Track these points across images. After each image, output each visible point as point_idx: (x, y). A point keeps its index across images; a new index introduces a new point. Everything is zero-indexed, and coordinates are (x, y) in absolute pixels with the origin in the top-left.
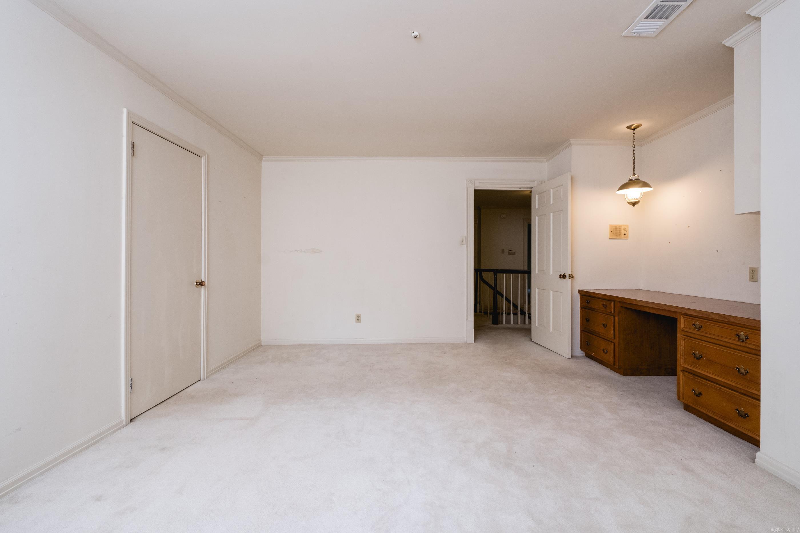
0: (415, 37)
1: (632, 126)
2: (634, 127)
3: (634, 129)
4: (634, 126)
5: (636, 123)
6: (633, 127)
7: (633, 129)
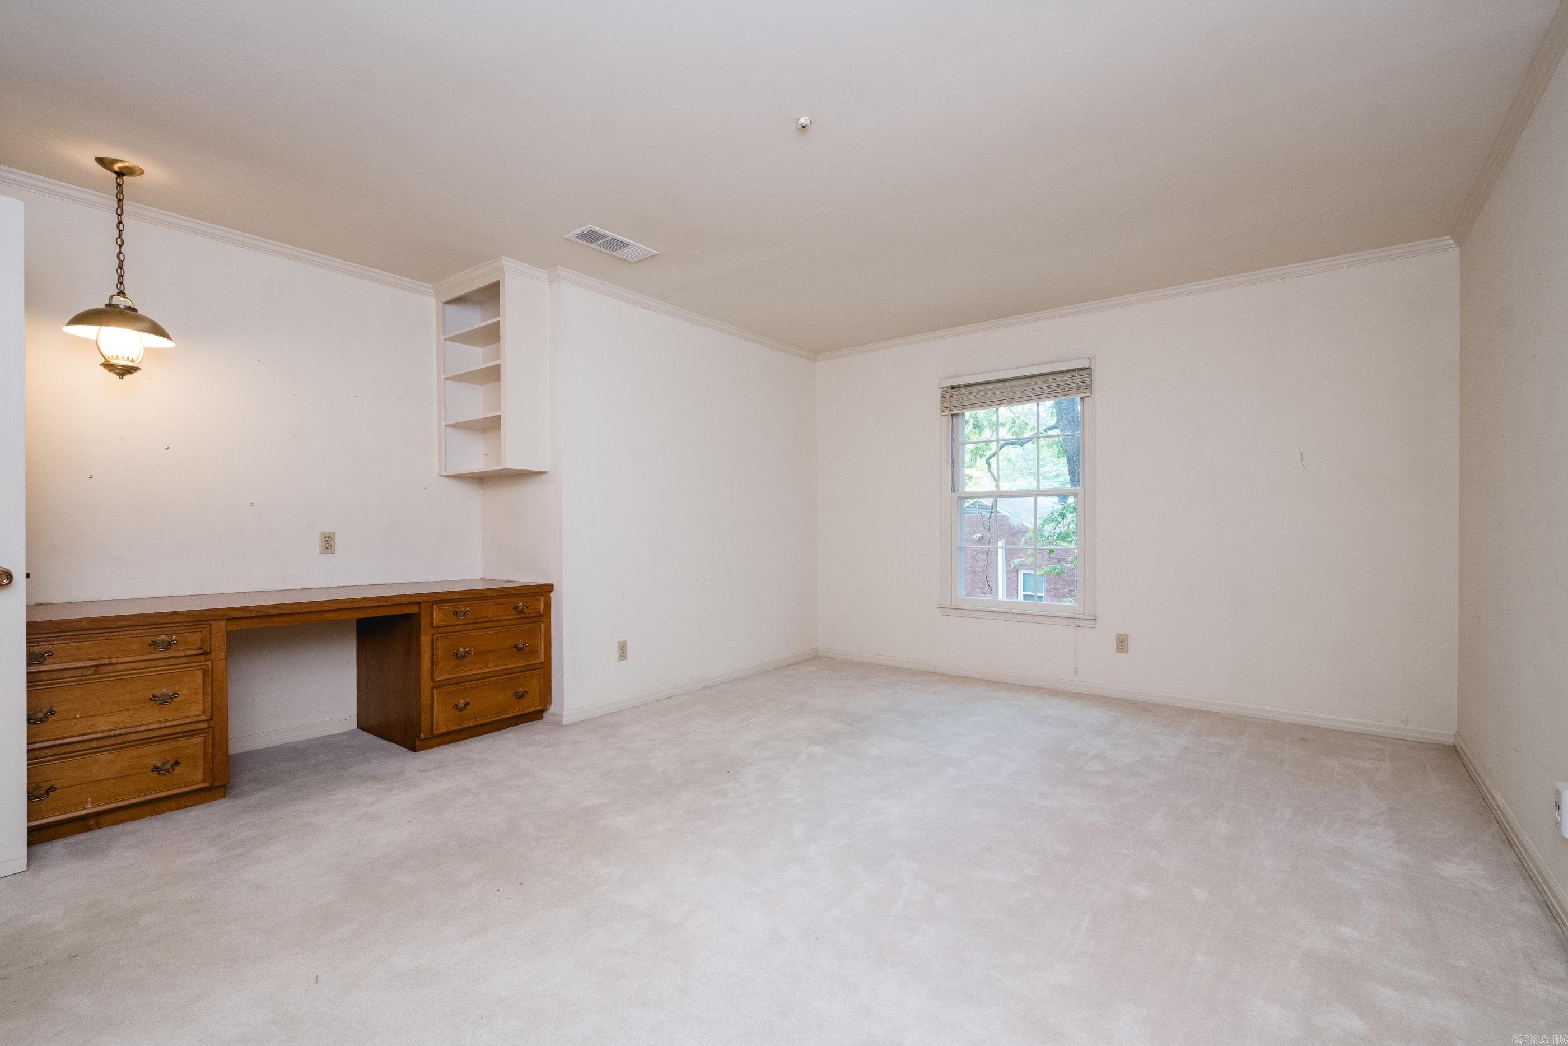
0: (804, 127)
1: (117, 161)
2: (120, 168)
3: (120, 174)
4: (120, 165)
5: (128, 159)
6: (117, 167)
7: (116, 173)
